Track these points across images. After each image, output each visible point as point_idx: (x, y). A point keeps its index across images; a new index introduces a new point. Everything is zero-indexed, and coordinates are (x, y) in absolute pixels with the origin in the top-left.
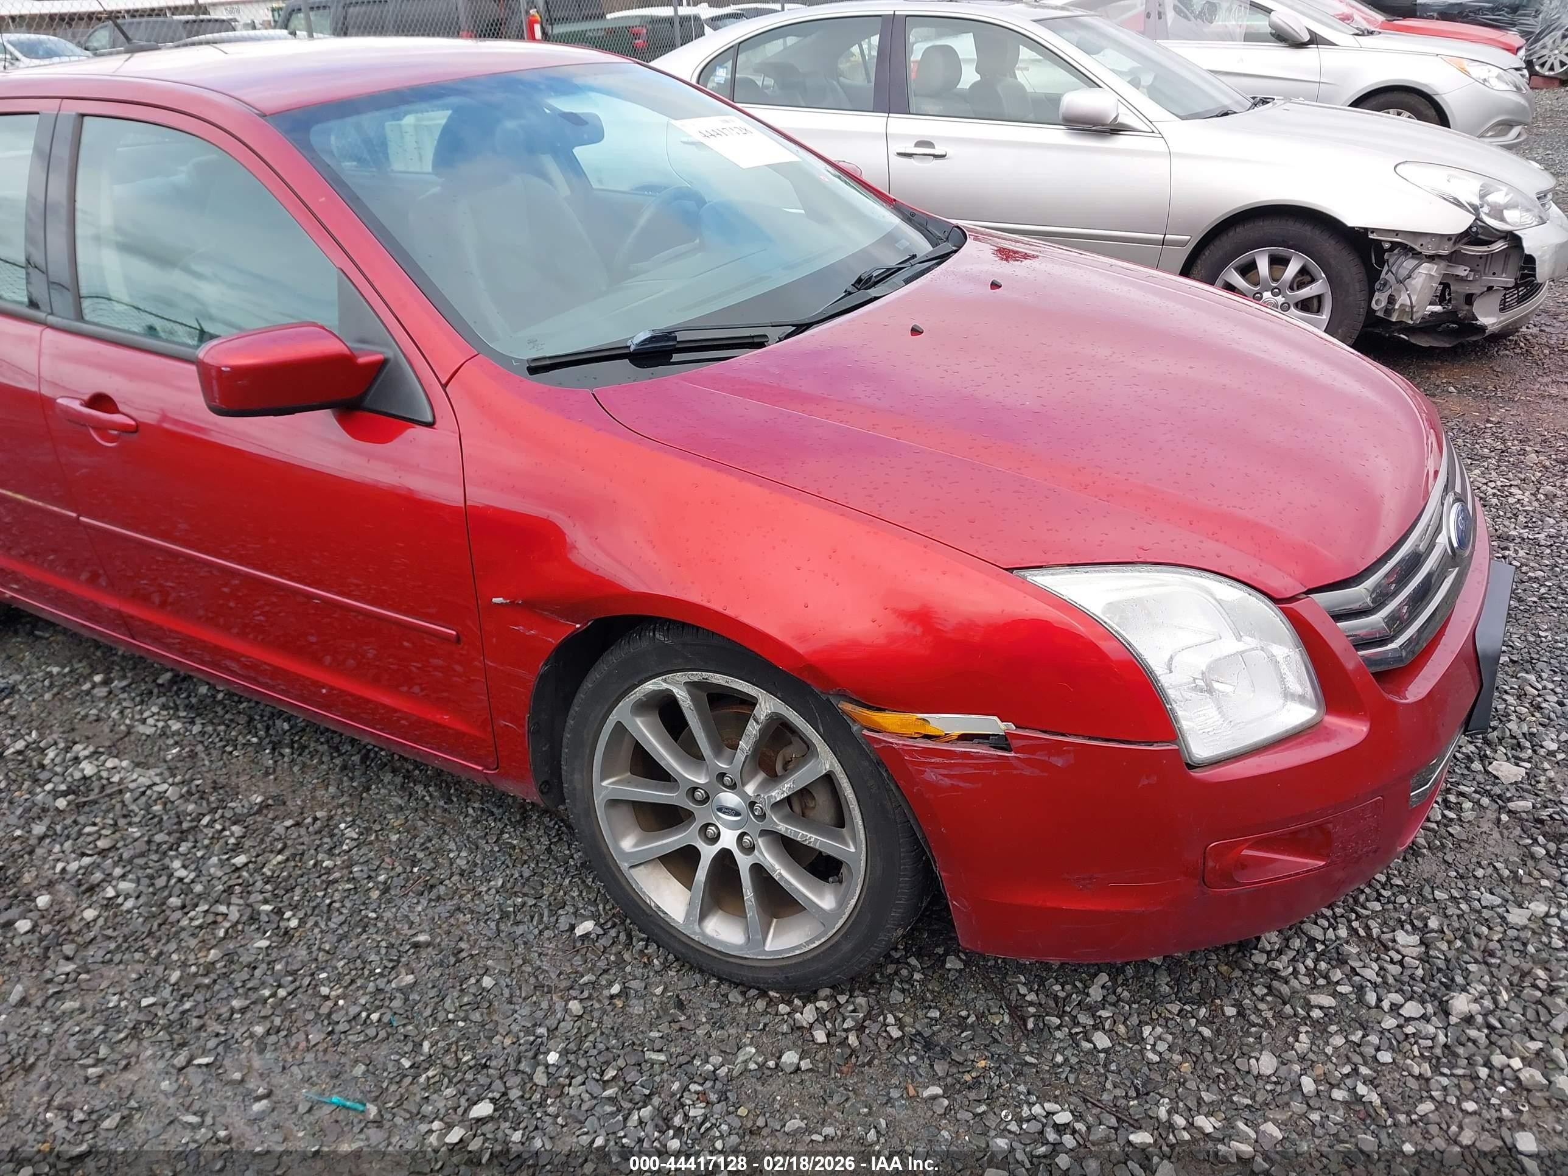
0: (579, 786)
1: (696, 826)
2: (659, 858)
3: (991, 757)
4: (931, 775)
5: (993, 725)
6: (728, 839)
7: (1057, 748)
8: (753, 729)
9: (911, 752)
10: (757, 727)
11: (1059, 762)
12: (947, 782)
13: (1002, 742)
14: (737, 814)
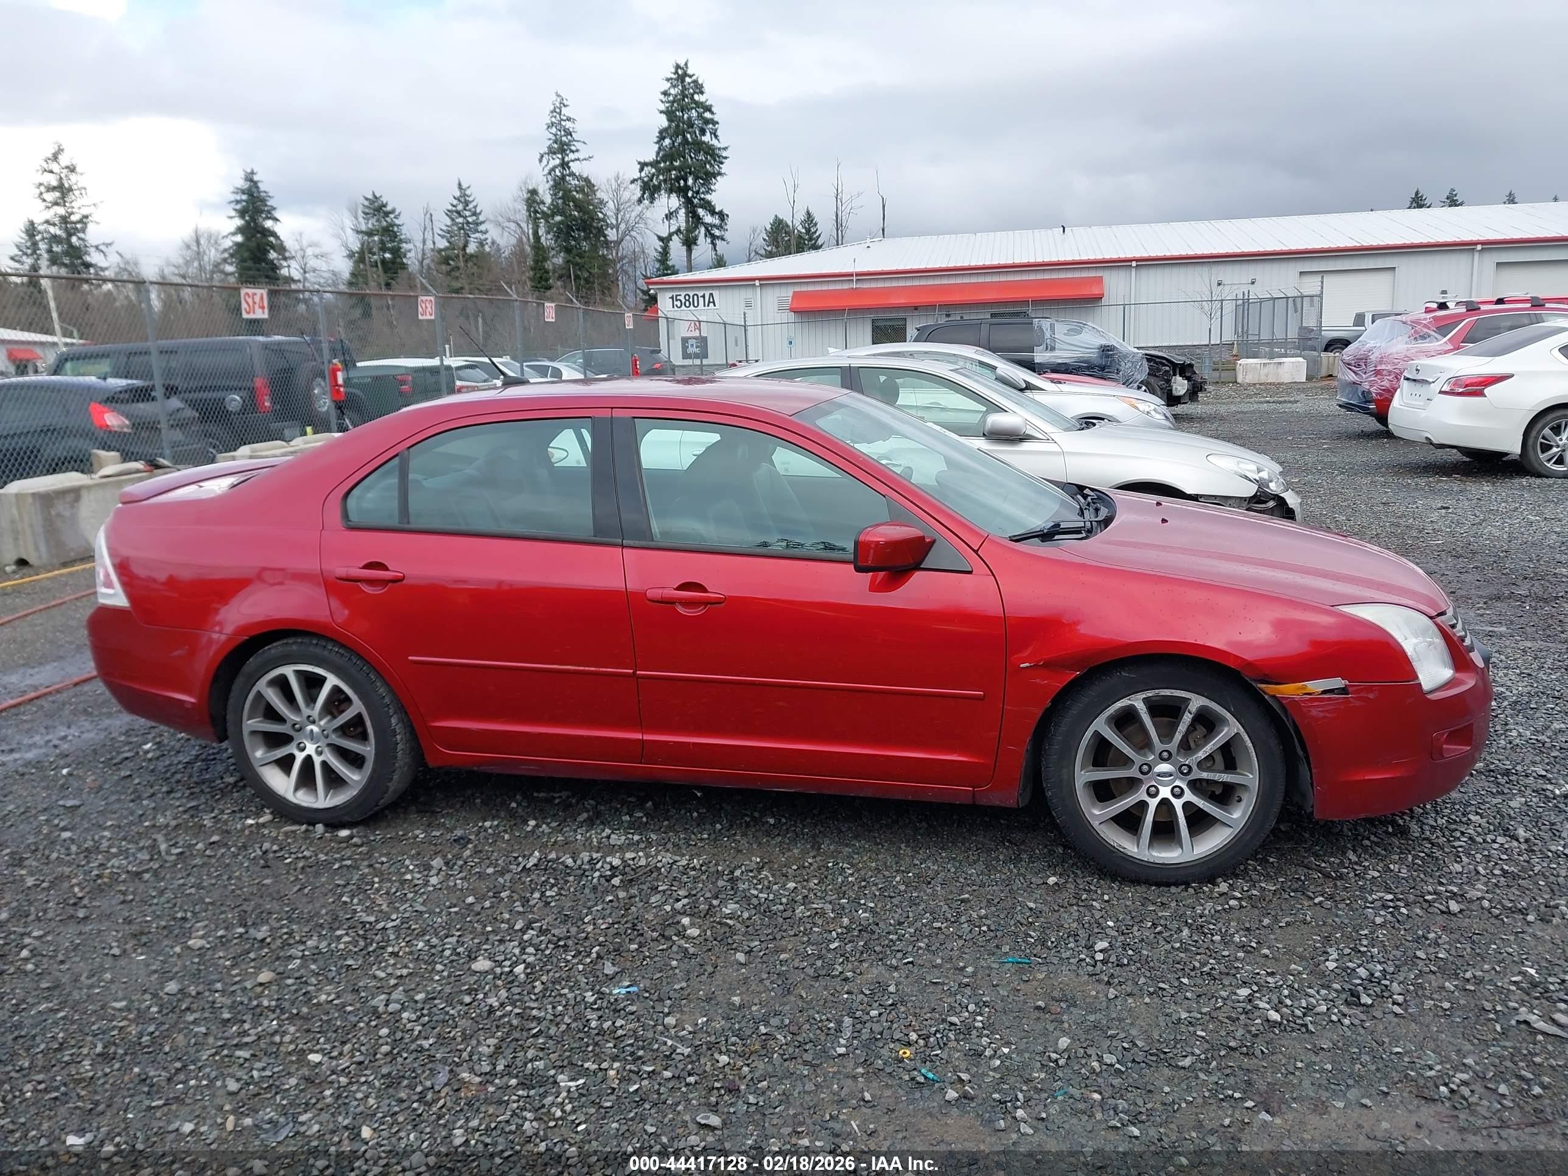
0: (1065, 777)
1: (1144, 788)
2: (1112, 819)
3: (1337, 699)
4: (1314, 712)
5: (1338, 683)
6: (1165, 792)
7: (1369, 689)
8: (1187, 718)
9: (1304, 701)
10: (1191, 716)
11: (1371, 696)
12: (1321, 715)
13: (1344, 690)
14: (1171, 775)
